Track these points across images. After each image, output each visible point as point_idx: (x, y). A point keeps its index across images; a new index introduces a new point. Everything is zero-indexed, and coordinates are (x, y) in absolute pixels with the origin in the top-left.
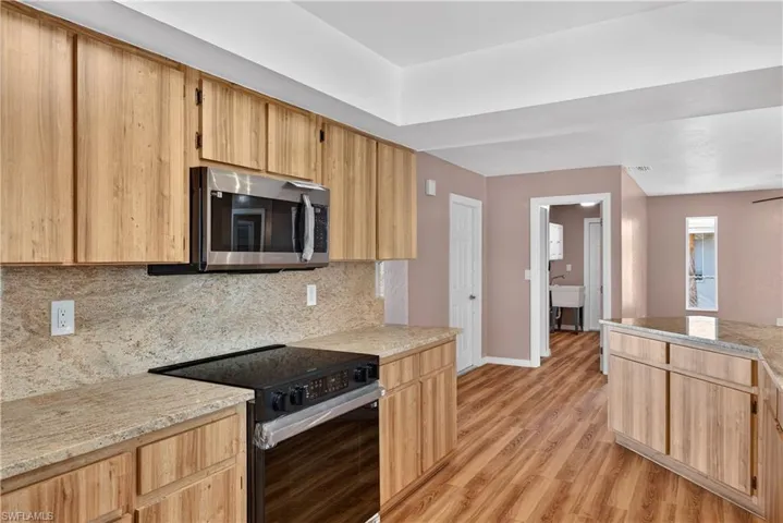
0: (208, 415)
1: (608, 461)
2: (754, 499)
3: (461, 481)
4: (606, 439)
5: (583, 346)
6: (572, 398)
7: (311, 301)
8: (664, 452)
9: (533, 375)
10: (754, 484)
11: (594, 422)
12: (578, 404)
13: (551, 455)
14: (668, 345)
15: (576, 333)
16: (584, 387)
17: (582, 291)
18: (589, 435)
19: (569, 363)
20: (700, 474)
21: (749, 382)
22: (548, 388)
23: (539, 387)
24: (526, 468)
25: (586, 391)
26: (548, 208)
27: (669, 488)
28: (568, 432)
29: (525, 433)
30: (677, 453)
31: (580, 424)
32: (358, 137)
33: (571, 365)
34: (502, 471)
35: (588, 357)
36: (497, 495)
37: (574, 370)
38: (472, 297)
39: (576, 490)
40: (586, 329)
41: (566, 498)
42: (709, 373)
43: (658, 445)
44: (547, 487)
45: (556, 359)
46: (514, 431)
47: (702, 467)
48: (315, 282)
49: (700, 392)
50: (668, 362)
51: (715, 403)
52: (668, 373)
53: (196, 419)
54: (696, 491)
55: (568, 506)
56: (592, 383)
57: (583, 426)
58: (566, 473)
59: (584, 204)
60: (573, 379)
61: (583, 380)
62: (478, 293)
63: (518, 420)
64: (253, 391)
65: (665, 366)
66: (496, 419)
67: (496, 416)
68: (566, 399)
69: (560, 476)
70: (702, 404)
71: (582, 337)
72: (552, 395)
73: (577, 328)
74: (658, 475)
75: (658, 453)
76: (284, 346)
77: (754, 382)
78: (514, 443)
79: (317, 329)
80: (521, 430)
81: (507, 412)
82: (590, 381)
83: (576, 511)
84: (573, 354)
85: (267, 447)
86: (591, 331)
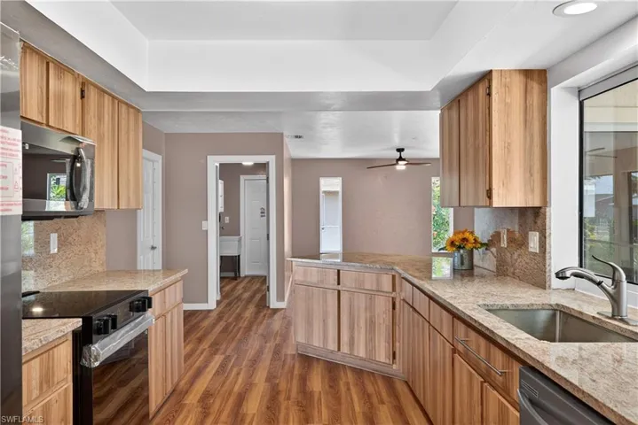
0: (60, 338)
1: (297, 365)
2: (394, 367)
3: (192, 399)
4: (290, 351)
5: (245, 289)
6: (254, 328)
7: (54, 249)
8: (336, 350)
9: (214, 315)
10: (394, 357)
11: (277, 342)
12: (260, 331)
13: (255, 369)
14: (339, 271)
15: (235, 278)
16: (259, 320)
17: (240, 240)
18: (277, 352)
19: (239, 303)
20: (361, 359)
21: (391, 290)
22: (231, 323)
23: (222, 324)
24: (240, 380)
25: (261, 323)
26: (218, 165)
27: (342, 374)
28: (260, 352)
29: (227, 358)
30: (345, 349)
31: (268, 345)
32: (106, 96)
33: (241, 304)
34: (222, 386)
35: (252, 297)
36: (226, 402)
37: (245, 308)
38: (153, 248)
39: (283, 386)
40: (242, 275)
41: (278, 393)
42: (366, 288)
43: (332, 346)
44: (262, 389)
45: (226, 301)
46: (218, 359)
47: (362, 354)
48: (56, 231)
49: (361, 301)
50: (339, 284)
51: (370, 307)
52: (339, 291)
53: (54, 340)
54: (358, 372)
55: (282, 397)
56: (265, 316)
57: (270, 345)
58: (270, 378)
59: (245, 163)
60: (248, 314)
61: (257, 313)
62: (159, 243)
63: (217, 350)
64: (81, 319)
65: (336, 287)
66: (198, 352)
67: (197, 349)
68: (249, 329)
69: (268, 379)
70: (362, 310)
71: (242, 281)
72: (236, 328)
73: (236, 274)
74: (332, 369)
75: (332, 352)
76: (38, 292)
77: (394, 290)
78: (223, 366)
79: (58, 276)
80: (223, 356)
81: (205, 345)
82: (262, 314)
83: (288, 398)
84: (239, 295)
85: (97, 364)
86: (246, 277)
